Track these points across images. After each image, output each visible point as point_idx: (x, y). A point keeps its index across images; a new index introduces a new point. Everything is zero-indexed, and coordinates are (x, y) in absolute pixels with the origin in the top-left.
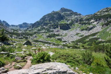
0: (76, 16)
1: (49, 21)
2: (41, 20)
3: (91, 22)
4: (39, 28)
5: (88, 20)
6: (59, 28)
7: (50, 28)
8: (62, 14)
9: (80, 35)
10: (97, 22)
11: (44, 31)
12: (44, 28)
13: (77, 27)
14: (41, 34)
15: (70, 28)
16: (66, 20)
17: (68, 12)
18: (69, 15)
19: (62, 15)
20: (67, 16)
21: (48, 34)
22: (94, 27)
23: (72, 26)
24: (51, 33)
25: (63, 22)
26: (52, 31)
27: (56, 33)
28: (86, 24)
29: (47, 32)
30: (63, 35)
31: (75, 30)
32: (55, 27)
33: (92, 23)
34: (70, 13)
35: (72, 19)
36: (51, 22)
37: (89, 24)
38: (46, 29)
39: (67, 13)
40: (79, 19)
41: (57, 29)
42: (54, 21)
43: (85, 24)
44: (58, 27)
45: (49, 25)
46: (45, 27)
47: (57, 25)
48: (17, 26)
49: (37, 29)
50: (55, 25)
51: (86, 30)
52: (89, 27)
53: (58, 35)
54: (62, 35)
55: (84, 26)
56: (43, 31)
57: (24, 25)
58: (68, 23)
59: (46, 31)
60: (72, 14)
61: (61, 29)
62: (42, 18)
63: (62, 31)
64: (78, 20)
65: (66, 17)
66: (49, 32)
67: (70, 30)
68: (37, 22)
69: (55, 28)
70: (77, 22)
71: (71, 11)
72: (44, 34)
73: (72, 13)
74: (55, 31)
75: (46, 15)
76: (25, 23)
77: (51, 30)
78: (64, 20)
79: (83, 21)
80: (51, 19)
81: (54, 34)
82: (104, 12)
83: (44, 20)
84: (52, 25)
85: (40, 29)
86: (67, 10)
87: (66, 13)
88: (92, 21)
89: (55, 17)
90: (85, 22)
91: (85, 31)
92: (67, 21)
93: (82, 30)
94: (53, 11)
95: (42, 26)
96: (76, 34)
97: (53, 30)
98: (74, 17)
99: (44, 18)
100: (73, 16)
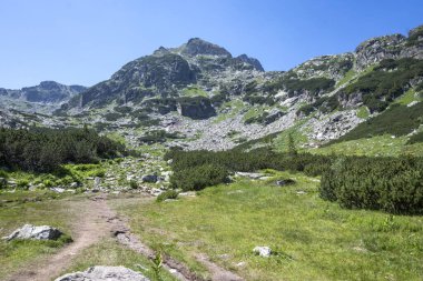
0: (238, 72)
1: (147, 86)
2: (117, 79)
3: (276, 96)
4: (111, 108)
5: (271, 89)
6: (180, 111)
7: (150, 111)
8: (193, 61)
9: (238, 136)
10: (294, 98)
11: (129, 120)
12: (129, 110)
13: (235, 110)
14: (120, 132)
15: (215, 114)
16: (205, 83)
17: (214, 54)
18: (214, 67)
19: (193, 66)
20: (207, 69)
21: (142, 134)
22: (282, 114)
23: (223, 106)
24: (153, 128)
25: (193, 92)
26: (156, 123)
27: (167, 129)
28: (261, 104)
29: (138, 126)
30: (188, 135)
31: (228, 120)
32: (167, 106)
33: (278, 99)
34: (218, 60)
35: (225, 81)
36: (153, 87)
37: (272, 104)
38: (135, 115)
39: (210, 56)
40: (245, 83)
41: (171, 115)
42: (162, 85)
43: (260, 101)
44: (175, 109)
45: (146, 98)
46: (130, 104)
47: (175, 102)
48: (15, 94)
49: (103, 111)
50: (167, 102)
51: (260, 121)
52: (267, 114)
53: (173, 137)
54: (185, 137)
55: (256, 111)
56: (127, 121)
57: (47, 91)
58: (211, 95)
59: (135, 122)
60: (227, 65)
61: (184, 114)
62: (120, 72)
63: (187, 121)
64: (240, 86)
65: (204, 73)
66: (147, 124)
67: (215, 118)
68: (102, 84)
69: (165, 111)
70: (238, 93)
71: (223, 51)
72: (131, 131)
73: (224, 60)
74: (165, 122)
75: (135, 62)
76: (52, 82)
77: (153, 116)
78: (198, 85)
79: (256, 91)
80: (152, 77)
81: (163, 133)
82: (316, 69)
83: (127, 81)
84: (157, 101)
85: (112, 110)
86: (210, 46)
87: (206, 56)
88: (281, 93)
89: (166, 72)
90: (260, 95)
91: (255, 126)
92: (205, 88)
93: (249, 122)
94: (161, 48)
95: (122, 102)
96: (229, 134)
97: (159, 120)
98: (230, 76)
99: (126, 73)
100: (228, 71)
